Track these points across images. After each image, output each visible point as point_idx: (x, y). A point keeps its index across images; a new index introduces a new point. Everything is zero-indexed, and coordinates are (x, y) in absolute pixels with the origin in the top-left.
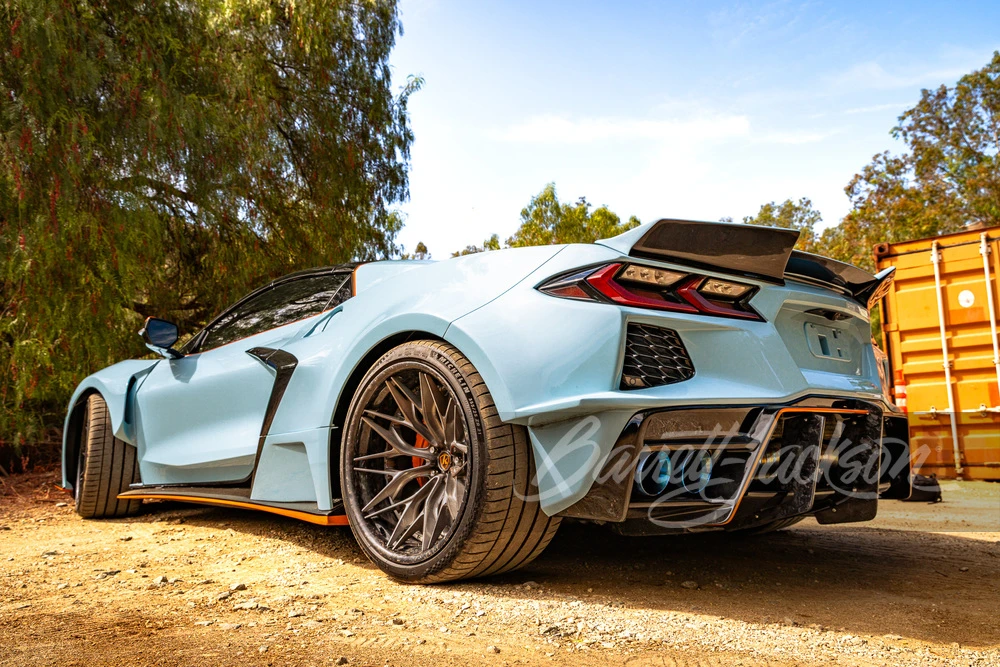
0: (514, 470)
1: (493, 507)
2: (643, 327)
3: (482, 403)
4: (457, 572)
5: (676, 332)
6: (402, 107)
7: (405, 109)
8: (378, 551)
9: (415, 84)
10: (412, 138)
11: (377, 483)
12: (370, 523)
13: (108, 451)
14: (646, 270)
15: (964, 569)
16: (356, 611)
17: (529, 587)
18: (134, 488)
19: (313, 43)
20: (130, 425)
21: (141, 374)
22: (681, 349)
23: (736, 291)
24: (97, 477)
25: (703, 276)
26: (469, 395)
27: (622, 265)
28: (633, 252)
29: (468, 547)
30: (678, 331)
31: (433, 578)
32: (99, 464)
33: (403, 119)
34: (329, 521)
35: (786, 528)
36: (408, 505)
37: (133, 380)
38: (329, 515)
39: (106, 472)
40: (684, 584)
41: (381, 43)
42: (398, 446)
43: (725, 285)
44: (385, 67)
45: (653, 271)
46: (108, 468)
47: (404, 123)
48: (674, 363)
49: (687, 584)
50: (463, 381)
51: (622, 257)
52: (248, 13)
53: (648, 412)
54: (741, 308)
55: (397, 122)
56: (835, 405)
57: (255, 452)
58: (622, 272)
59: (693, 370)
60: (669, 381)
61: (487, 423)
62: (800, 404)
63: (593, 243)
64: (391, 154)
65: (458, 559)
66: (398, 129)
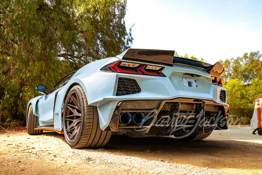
0: (93, 118)
1: (87, 128)
2: (124, 79)
3: (85, 100)
4: (81, 145)
5: (135, 80)
6: (130, 31)
7: (131, 32)
8: (68, 140)
9: (133, 25)
10: (133, 39)
11: (71, 123)
12: (68, 133)
13: (33, 118)
14: (130, 64)
15: (242, 150)
16: (48, 153)
17: (100, 150)
18: (38, 127)
19: (103, 16)
20: (37, 112)
21: (40, 99)
22: (137, 85)
23: (158, 68)
24: (30, 124)
25: (146, 64)
26: (82, 98)
27: (120, 62)
28: (123, 58)
29: (82, 138)
30: (135, 79)
31: (76, 147)
32: (31, 121)
33: (131, 34)
34: (61, 133)
35: (202, 140)
36: (76, 128)
37: (38, 101)
38: (61, 131)
39: (32, 123)
40: (146, 151)
41: (123, 14)
42: (76, 113)
43: (155, 67)
44: (124, 21)
45: (132, 64)
46: (33, 122)
47: (131, 35)
48: (134, 88)
49: (147, 151)
50: (82, 95)
51: (120, 60)
52: (88, 10)
53: (124, 101)
54: (158, 73)
55: (129, 35)
56: (194, 101)
57: (53, 118)
58: (120, 64)
59: (141, 91)
60: (132, 93)
61: (85, 105)
62: (175, 100)
63: (115, 57)
64: (128, 43)
65: (80, 141)
66: (129, 37)
